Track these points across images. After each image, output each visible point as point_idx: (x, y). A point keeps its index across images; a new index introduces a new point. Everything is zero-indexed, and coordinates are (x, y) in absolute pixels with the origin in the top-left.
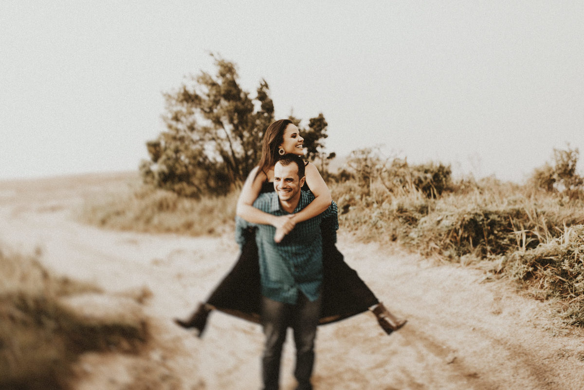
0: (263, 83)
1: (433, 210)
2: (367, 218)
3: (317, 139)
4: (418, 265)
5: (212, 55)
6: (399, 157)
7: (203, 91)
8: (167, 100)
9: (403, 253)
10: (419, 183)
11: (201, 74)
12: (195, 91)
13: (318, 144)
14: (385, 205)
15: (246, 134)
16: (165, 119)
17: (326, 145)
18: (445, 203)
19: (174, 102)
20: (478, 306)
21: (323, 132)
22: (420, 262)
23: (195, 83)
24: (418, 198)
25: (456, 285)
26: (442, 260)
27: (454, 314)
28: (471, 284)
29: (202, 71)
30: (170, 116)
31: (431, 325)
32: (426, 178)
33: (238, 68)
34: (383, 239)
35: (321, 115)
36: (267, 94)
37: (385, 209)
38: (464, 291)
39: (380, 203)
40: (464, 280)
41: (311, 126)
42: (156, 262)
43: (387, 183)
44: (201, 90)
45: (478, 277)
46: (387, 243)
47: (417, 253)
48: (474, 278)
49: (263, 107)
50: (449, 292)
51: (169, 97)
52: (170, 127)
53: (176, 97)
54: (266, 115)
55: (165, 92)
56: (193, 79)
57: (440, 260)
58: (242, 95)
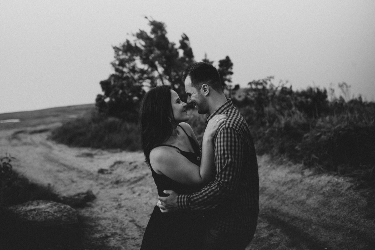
0: (184, 36)
1: (314, 127)
2: (261, 135)
3: (225, 75)
4: (302, 173)
5: (146, 18)
6: (285, 86)
7: (141, 44)
8: (116, 51)
9: (290, 163)
10: (301, 107)
11: (139, 32)
12: (135, 44)
13: (226, 80)
14: (275, 125)
15: (173, 74)
16: (113, 65)
17: (232, 80)
18: (323, 121)
19: (120, 53)
20: (353, 210)
21: (229, 70)
22: (304, 171)
23: (135, 38)
24: (301, 118)
25: (334, 190)
26: (322, 169)
27: (333, 217)
28: (346, 190)
29: (140, 30)
30: (117, 63)
31: (314, 227)
32: (307, 102)
33: (166, 26)
34: (274, 151)
35: (228, 58)
36: (188, 45)
37: (275, 128)
38: (341, 196)
39: (271, 123)
40: (341, 186)
41: (220, 66)
42: (102, 171)
43: (278, 107)
44: (140, 43)
45: (352, 184)
46: (277, 155)
47: (301, 163)
48: (349, 185)
49: (184, 53)
50: (328, 197)
51: (116, 49)
52: (117, 70)
53: (122, 48)
54: (187, 59)
55: (114, 46)
56: (133, 35)
57: (320, 169)
58: (170, 46)
